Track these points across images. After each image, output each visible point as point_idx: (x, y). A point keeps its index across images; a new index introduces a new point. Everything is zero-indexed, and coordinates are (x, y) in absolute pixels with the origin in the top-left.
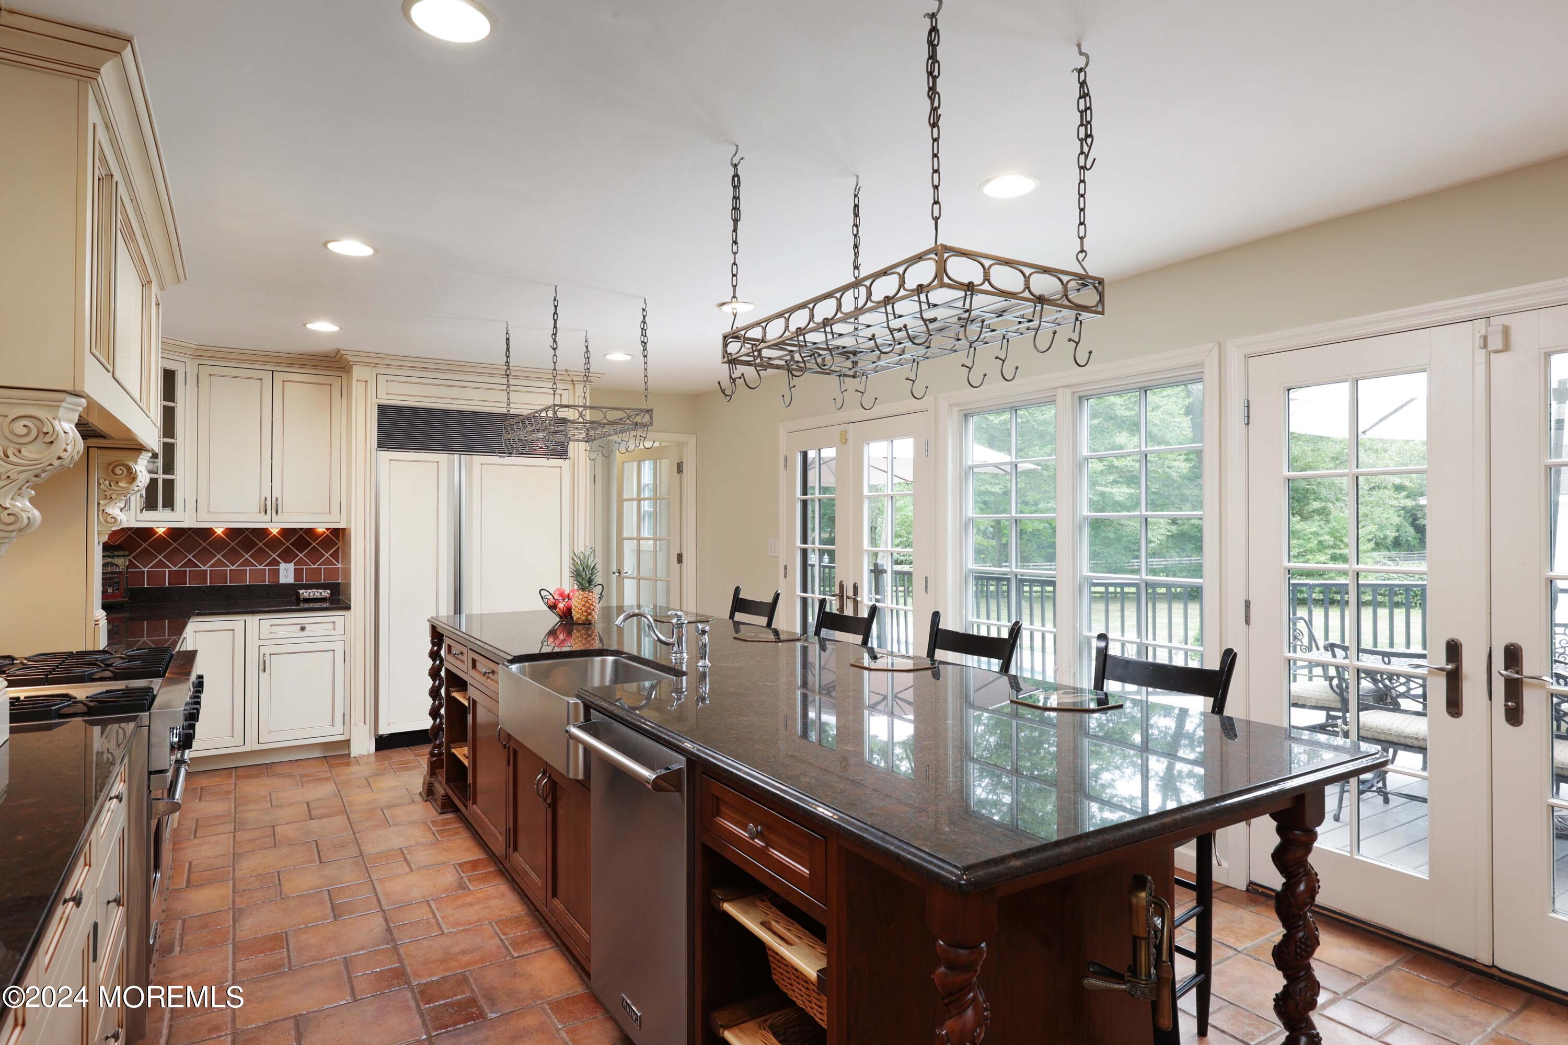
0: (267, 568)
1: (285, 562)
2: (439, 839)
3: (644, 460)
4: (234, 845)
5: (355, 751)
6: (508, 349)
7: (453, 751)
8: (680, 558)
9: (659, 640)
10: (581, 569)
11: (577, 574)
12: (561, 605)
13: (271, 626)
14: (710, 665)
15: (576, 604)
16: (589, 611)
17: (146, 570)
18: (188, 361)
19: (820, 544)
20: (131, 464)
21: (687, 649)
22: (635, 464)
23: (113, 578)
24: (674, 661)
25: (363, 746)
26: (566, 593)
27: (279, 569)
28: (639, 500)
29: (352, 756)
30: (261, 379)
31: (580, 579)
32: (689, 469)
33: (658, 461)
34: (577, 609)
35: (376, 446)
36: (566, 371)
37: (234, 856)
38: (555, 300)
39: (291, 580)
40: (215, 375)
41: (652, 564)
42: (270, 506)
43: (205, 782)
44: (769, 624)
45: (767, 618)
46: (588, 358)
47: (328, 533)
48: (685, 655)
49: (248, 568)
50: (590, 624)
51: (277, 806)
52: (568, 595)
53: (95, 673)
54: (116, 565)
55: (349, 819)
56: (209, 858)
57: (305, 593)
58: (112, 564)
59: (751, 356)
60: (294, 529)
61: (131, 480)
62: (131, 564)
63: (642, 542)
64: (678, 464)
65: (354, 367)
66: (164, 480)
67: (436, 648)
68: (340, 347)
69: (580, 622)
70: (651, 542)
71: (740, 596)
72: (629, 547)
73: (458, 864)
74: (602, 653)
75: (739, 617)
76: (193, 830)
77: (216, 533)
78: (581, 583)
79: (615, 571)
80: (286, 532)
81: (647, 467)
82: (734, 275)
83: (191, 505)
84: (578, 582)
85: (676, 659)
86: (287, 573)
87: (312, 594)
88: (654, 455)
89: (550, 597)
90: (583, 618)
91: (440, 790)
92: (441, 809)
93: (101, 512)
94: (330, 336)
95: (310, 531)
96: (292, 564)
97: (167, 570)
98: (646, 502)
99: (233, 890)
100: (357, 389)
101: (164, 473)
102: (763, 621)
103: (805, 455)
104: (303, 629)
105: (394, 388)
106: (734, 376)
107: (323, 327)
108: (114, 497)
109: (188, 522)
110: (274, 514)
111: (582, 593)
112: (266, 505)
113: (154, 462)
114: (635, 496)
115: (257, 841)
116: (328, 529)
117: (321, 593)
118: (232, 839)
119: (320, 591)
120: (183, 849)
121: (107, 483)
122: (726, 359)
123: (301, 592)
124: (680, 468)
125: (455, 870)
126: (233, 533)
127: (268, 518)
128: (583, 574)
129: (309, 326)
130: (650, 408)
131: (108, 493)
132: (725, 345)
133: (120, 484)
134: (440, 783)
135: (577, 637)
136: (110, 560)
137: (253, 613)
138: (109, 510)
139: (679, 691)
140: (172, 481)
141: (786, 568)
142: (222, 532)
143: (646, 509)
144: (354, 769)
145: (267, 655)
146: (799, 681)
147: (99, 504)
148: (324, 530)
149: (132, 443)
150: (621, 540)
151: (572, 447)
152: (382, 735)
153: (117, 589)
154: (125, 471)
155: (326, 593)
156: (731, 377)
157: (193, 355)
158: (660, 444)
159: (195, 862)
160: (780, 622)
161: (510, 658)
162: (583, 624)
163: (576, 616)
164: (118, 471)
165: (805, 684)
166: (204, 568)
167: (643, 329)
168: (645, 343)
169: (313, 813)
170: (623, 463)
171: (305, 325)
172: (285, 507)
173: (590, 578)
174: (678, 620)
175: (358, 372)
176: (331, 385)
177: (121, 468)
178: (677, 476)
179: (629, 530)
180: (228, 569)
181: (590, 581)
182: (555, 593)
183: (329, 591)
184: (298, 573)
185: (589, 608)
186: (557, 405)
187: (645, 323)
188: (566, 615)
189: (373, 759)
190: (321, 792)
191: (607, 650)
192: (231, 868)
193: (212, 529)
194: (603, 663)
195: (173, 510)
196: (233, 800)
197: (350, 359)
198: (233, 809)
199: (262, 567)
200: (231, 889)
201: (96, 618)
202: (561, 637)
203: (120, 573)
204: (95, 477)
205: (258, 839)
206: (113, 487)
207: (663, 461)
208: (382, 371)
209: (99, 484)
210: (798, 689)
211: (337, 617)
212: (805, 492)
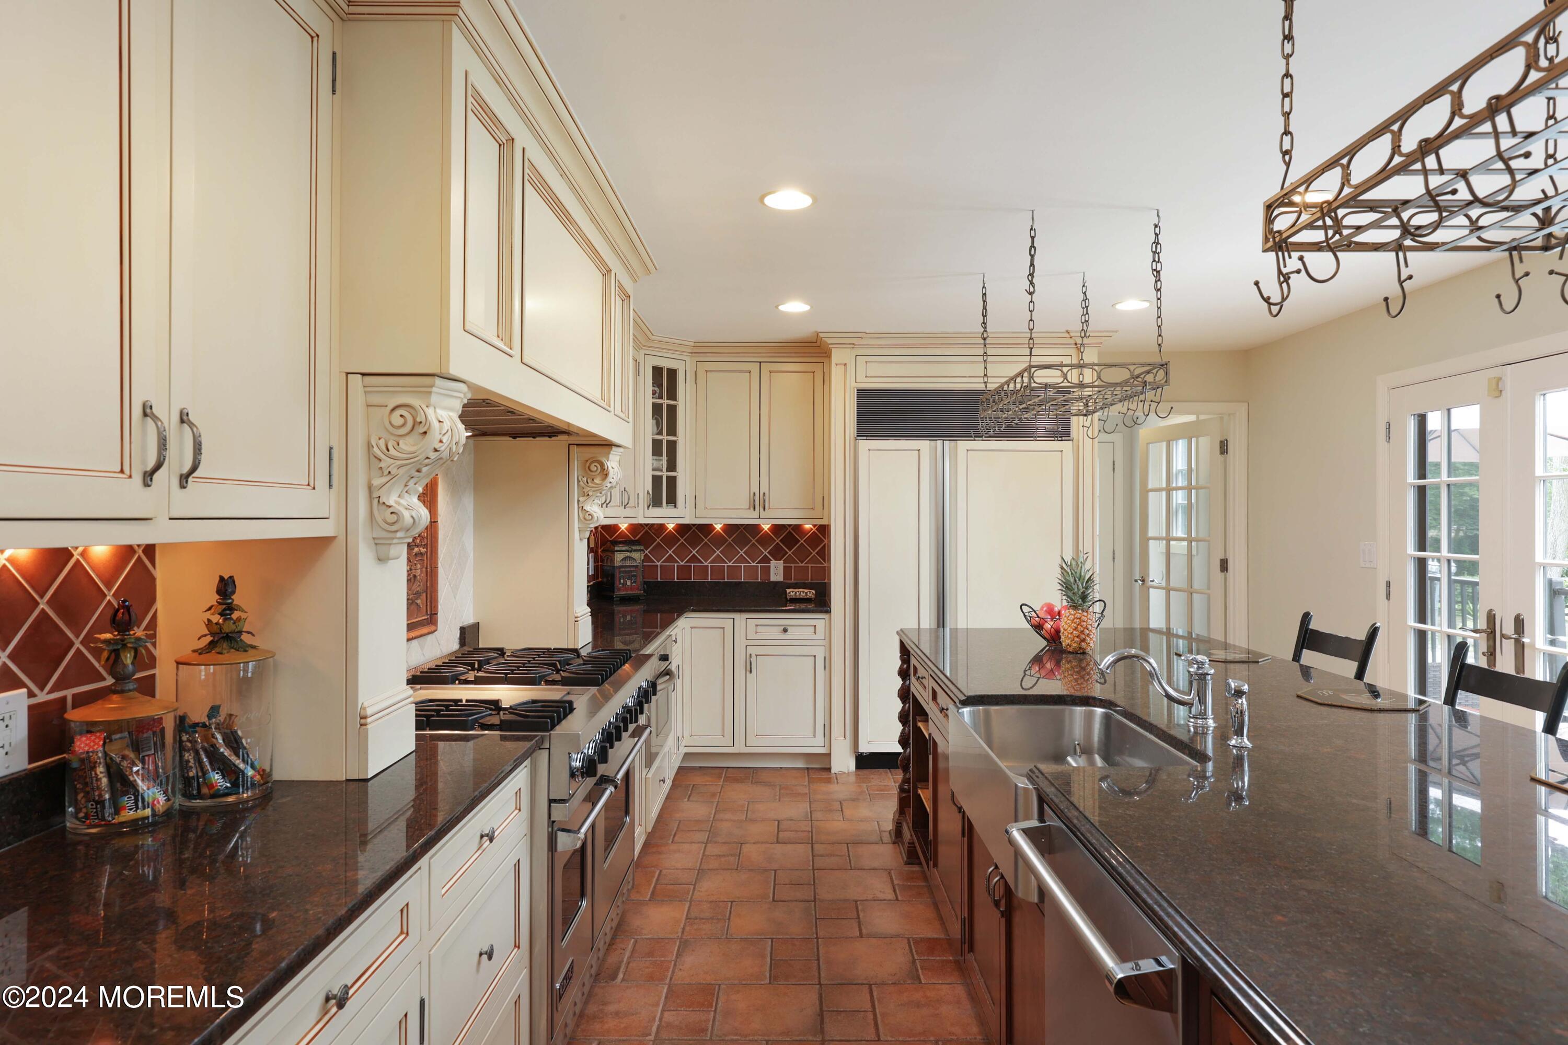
0: (759, 565)
1: (776, 560)
2: (900, 898)
3: (1177, 439)
4: (702, 859)
5: (836, 767)
6: (985, 307)
7: (920, 792)
8: (1224, 565)
9: (1168, 696)
10: (1072, 580)
11: (1067, 587)
12: (1048, 626)
13: (757, 625)
14: (1250, 745)
15: (1066, 627)
16: (1083, 636)
17: (659, 564)
18: (688, 359)
19: (1449, 551)
20: (604, 460)
21: (1213, 714)
22: (1164, 444)
23: (631, 571)
24: (1192, 729)
25: (844, 763)
26: (1056, 609)
27: (770, 566)
28: (1169, 490)
29: (833, 771)
30: (750, 372)
31: (1070, 594)
32: (1237, 448)
33: (1194, 440)
34: (1066, 633)
35: (856, 435)
36: (1068, 332)
37: (698, 872)
38: (1031, 229)
39: (780, 578)
40: (711, 371)
41: (1186, 573)
42: (759, 502)
43: (698, 779)
44: (1360, 675)
45: (1356, 664)
46: (1087, 307)
47: (814, 529)
48: (1211, 723)
49: (743, 565)
50: (1084, 653)
51: (751, 820)
52: (1059, 613)
53: (549, 675)
54: (634, 559)
55: (812, 850)
56: (677, 869)
57: (792, 593)
58: (630, 558)
59: (1318, 228)
60: (784, 526)
61: (604, 476)
62: (647, 558)
63: (1172, 543)
64: (1221, 442)
65: (834, 351)
66: (667, 477)
67: (905, 666)
68: (819, 330)
69: (1071, 649)
70: (1185, 543)
71: (1311, 627)
72: (1156, 550)
73: (913, 939)
74: (1087, 701)
75: (1309, 657)
76: (673, 833)
77: (715, 528)
78: (1072, 600)
79: (1137, 577)
80: (777, 529)
81: (1180, 449)
82: (1285, 95)
83: (690, 502)
84: (1068, 597)
85: (1195, 727)
86: (777, 572)
87: (798, 594)
88: (1188, 432)
89: (1033, 614)
90: (1074, 645)
91: (907, 834)
92: (907, 858)
93: (580, 509)
94: (802, 316)
95: (797, 528)
96: (782, 562)
97: (676, 564)
98: (1180, 492)
99: (687, 915)
100: (836, 373)
101: (667, 471)
102: (1348, 667)
103: (1422, 420)
104: (785, 631)
105: (874, 370)
106: (1285, 271)
107: (795, 307)
108: (590, 493)
109: (689, 519)
110: (762, 509)
111: (1073, 612)
112: (754, 500)
113: (660, 460)
114: (1164, 485)
115: (723, 859)
116: (814, 526)
117: (806, 593)
118: (702, 851)
119: (806, 591)
120: (660, 853)
121: (585, 479)
122: (1270, 244)
123: (788, 591)
124: (1224, 448)
125: (907, 947)
126: (730, 529)
127: (756, 514)
128: (1075, 587)
129: (781, 308)
130: (1165, 360)
131: (585, 491)
132: (1269, 220)
133: (595, 481)
134: (907, 823)
135: (1068, 670)
136: (629, 554)
137: (741, 611)
138: (587, 508)
139: (1202, 776)
140: (674, 478)
141: (1388, 585)
142: (720, 528)
143: (1180, 501)
144: (834, 787)
145: (753, 656)
146: (1413, 750)
147: (578, 501)
148: (811, 526)
149: (594, 439)
150: (1145, 540)
151: (1077, 423)
152: (862, 753)
153: (635, 582)
154: (599, 467)
155: (811, 593)
156: (1280, 272)
157: (692, 353)
158: (1198, 417)
159: (664, 872)
160: (1377, 673)
161: (963, 698)
162: (1075, 653)
163: (1065, 641)
164: (593, 468)
165: (1422, 756)
166: (706, 564)
167: (1154, 253)
168: (1158, 272)
169: (781, 834)
170: (1148, 444)
171: (777, 307)
172: (774, 500)
173: (1083, 592)
174: (1198, 668)
175: (837, 356)
176: (814, 372)
177: (596, 464)
178: (1220, 458)
179: (1155, 528)
180: (726, 565)
181: (1084, 597)
182: (1042, 609)
183: (814, 592)
184: (787, 570)
185: (1082, 632)
186: (1034, 367)
187: (1158, 243)
188: (1054, 638)
189: (853, 779)
190: (794, 810)
191: (1094, 698)
192: (692, 887)
193: (712, 525)
194: (1089, 717)
195: (675, 506)
196: (715, 805)
197: (829, 341)
198: (712, 816)
199: (754, 564)
200: (685, 913)
201: (576, 615)
202: (1048, 666)
203: (636, 567)
204: (575, 474)
205: (724, 856)
206: (590, 484)
207: (1200, 439)
208: (860, 352)
209: (579, 481)
210: (1411, 761)
211: (817, 620)
212: (1422, 474)
